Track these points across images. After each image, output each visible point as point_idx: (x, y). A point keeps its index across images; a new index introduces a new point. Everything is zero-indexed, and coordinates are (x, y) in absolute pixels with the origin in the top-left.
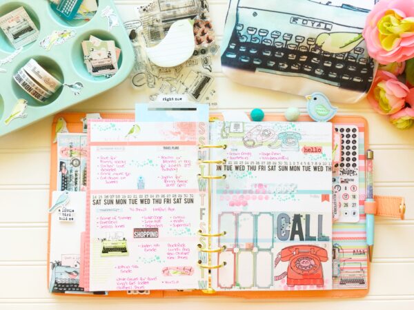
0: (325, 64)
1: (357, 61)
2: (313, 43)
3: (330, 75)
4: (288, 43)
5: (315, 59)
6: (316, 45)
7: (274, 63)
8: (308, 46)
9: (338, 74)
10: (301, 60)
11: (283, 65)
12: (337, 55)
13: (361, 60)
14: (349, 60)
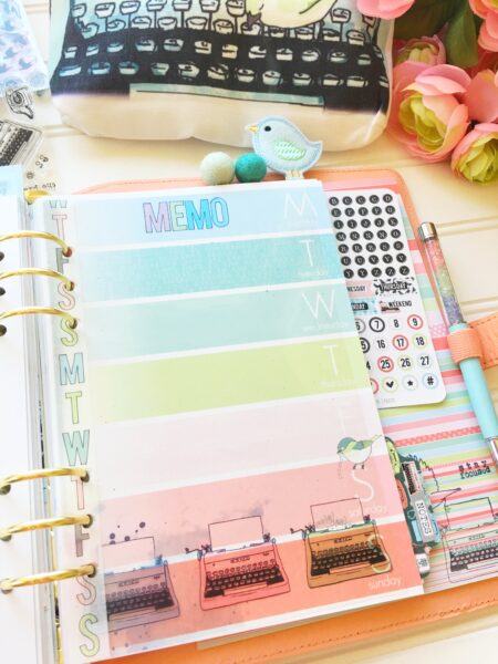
0: (280, 57)
1: (345, 40)
2: (240, 11)
3: (298, 82)
4: (187, 15)
5: (256, 49)
6: (249, 14)
7: (167, 67)
8: (232, 20)
9: (313, 77)
10: (225, 55)
11: (188, 69)
12: (298, 30)
13: (351, 35)
14: (326, 38)
